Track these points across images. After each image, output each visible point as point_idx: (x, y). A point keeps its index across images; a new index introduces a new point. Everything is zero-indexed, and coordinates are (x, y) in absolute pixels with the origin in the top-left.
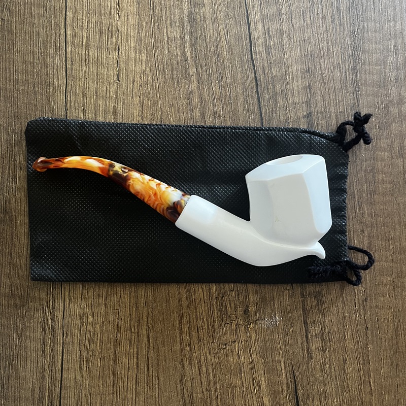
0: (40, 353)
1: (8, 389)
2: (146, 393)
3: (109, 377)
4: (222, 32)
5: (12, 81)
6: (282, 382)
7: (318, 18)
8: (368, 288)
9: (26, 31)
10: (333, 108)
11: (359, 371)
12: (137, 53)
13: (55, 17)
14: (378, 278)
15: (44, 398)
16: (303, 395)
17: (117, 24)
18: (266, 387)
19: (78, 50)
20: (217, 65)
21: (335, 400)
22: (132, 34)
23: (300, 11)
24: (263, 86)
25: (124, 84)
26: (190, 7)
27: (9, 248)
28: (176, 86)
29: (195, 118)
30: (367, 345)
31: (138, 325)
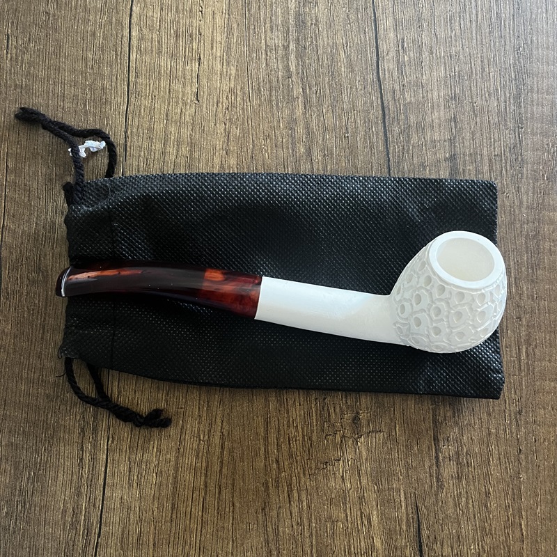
0: (76, 462)
1: (30, 509)
2: (215, 523)
3: (167, 498)
4: (339, 41)
5: (56, 95)
6: (401, 518)
7: (471, 27)
8: (524, 397)
9: (77, 29)
10: (485, 149)
11: (507, 508)
12: (225, 64)
13: (117, 13)
14: (538, 383)
15: (79, 522)
16: (429, 537)
17: (199, 25)
18: (379, 523)
19: (146, 58)
20: (330, 86)
21: (472, 547)
22: (219, 39)
23: (447, 16)
24: (392, 115)
25: (205, 106)
26: (297, 6)
27: (41, 318)
28: (275, 111)
29: (298, 155)
30: (519, 473)
31: (209, 431)
